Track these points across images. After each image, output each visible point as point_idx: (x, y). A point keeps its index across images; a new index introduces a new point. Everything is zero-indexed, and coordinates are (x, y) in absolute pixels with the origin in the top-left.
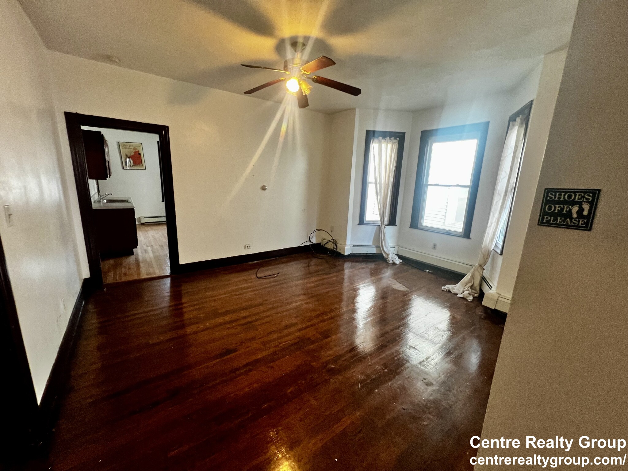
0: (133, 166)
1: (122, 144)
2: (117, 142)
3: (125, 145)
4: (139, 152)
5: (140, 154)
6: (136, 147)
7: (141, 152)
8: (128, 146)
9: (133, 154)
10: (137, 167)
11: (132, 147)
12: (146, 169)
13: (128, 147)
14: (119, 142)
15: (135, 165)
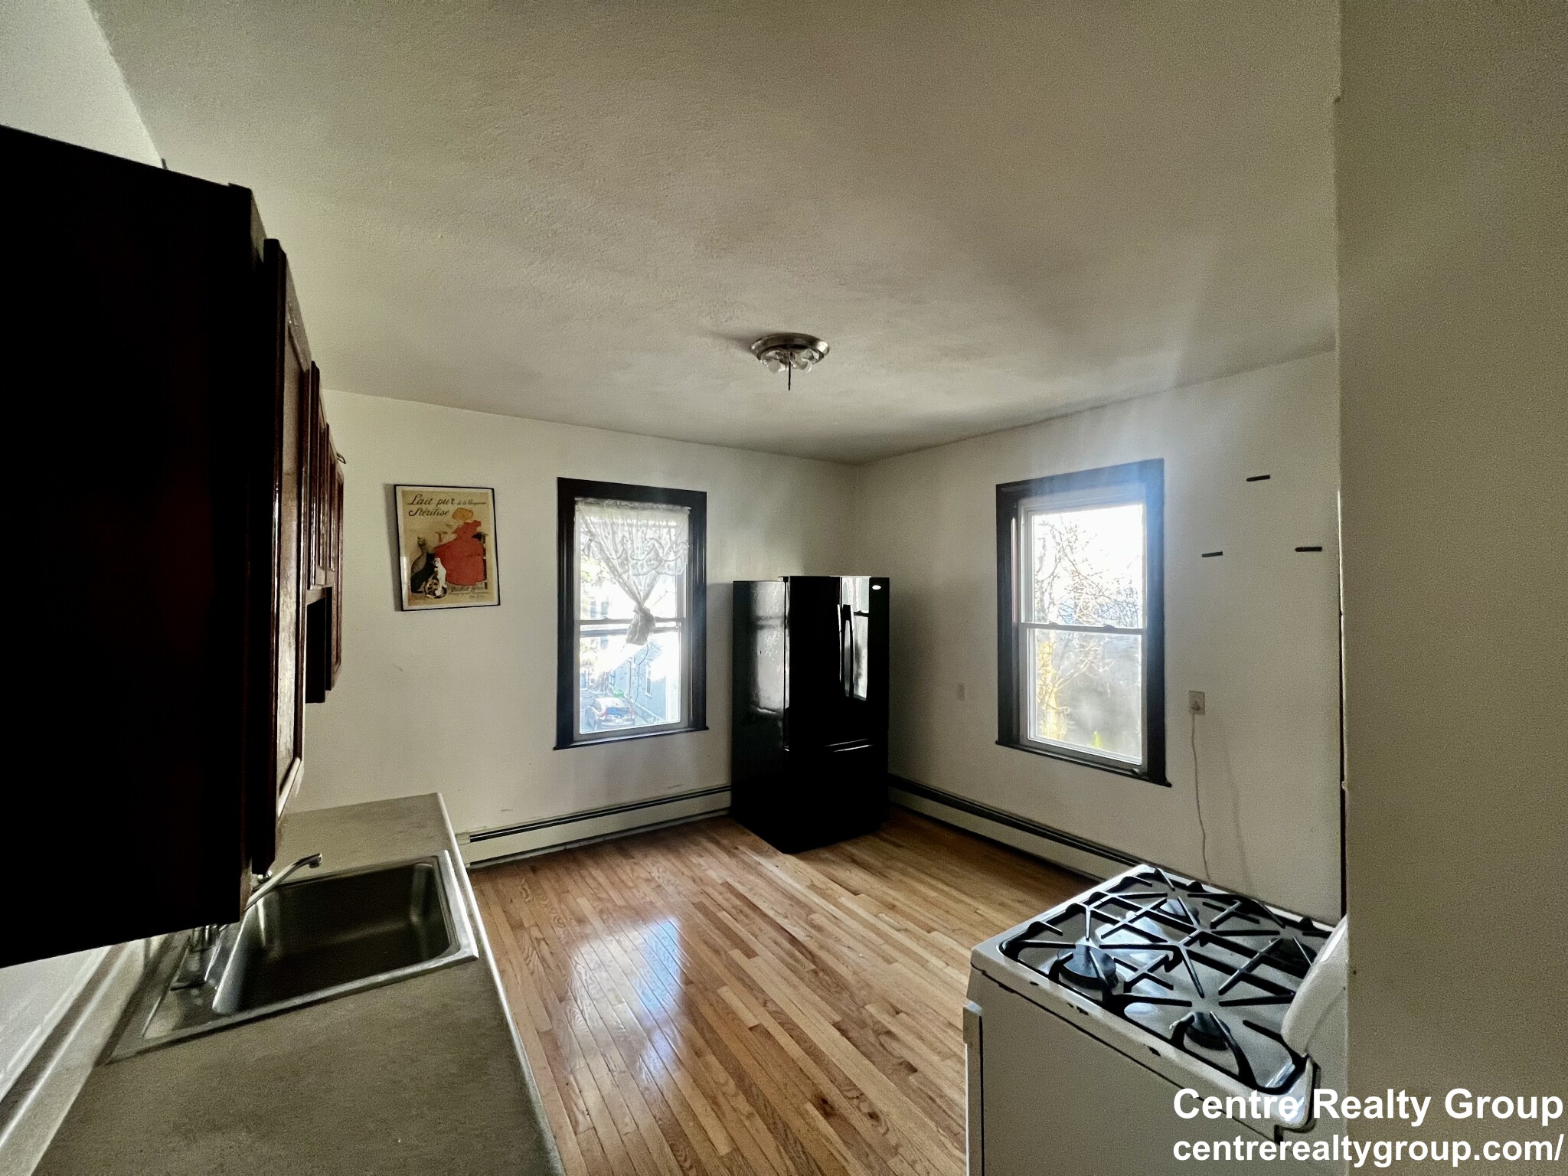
0: (445, 590)
1: (404, 493)
2: (386, 486)
3: (419, 500)
4: (479, 529)
5: (480, 537)
6: (468, 507)
7: (486, 528)
8: (435, 502)
9: (450, 537)
10: (464, 598)
11: (451, 508)
12: (499, 604)
13: (431, 507)
14: (395, 486)
15: (453, 589)
